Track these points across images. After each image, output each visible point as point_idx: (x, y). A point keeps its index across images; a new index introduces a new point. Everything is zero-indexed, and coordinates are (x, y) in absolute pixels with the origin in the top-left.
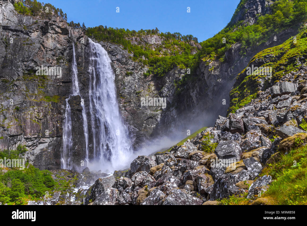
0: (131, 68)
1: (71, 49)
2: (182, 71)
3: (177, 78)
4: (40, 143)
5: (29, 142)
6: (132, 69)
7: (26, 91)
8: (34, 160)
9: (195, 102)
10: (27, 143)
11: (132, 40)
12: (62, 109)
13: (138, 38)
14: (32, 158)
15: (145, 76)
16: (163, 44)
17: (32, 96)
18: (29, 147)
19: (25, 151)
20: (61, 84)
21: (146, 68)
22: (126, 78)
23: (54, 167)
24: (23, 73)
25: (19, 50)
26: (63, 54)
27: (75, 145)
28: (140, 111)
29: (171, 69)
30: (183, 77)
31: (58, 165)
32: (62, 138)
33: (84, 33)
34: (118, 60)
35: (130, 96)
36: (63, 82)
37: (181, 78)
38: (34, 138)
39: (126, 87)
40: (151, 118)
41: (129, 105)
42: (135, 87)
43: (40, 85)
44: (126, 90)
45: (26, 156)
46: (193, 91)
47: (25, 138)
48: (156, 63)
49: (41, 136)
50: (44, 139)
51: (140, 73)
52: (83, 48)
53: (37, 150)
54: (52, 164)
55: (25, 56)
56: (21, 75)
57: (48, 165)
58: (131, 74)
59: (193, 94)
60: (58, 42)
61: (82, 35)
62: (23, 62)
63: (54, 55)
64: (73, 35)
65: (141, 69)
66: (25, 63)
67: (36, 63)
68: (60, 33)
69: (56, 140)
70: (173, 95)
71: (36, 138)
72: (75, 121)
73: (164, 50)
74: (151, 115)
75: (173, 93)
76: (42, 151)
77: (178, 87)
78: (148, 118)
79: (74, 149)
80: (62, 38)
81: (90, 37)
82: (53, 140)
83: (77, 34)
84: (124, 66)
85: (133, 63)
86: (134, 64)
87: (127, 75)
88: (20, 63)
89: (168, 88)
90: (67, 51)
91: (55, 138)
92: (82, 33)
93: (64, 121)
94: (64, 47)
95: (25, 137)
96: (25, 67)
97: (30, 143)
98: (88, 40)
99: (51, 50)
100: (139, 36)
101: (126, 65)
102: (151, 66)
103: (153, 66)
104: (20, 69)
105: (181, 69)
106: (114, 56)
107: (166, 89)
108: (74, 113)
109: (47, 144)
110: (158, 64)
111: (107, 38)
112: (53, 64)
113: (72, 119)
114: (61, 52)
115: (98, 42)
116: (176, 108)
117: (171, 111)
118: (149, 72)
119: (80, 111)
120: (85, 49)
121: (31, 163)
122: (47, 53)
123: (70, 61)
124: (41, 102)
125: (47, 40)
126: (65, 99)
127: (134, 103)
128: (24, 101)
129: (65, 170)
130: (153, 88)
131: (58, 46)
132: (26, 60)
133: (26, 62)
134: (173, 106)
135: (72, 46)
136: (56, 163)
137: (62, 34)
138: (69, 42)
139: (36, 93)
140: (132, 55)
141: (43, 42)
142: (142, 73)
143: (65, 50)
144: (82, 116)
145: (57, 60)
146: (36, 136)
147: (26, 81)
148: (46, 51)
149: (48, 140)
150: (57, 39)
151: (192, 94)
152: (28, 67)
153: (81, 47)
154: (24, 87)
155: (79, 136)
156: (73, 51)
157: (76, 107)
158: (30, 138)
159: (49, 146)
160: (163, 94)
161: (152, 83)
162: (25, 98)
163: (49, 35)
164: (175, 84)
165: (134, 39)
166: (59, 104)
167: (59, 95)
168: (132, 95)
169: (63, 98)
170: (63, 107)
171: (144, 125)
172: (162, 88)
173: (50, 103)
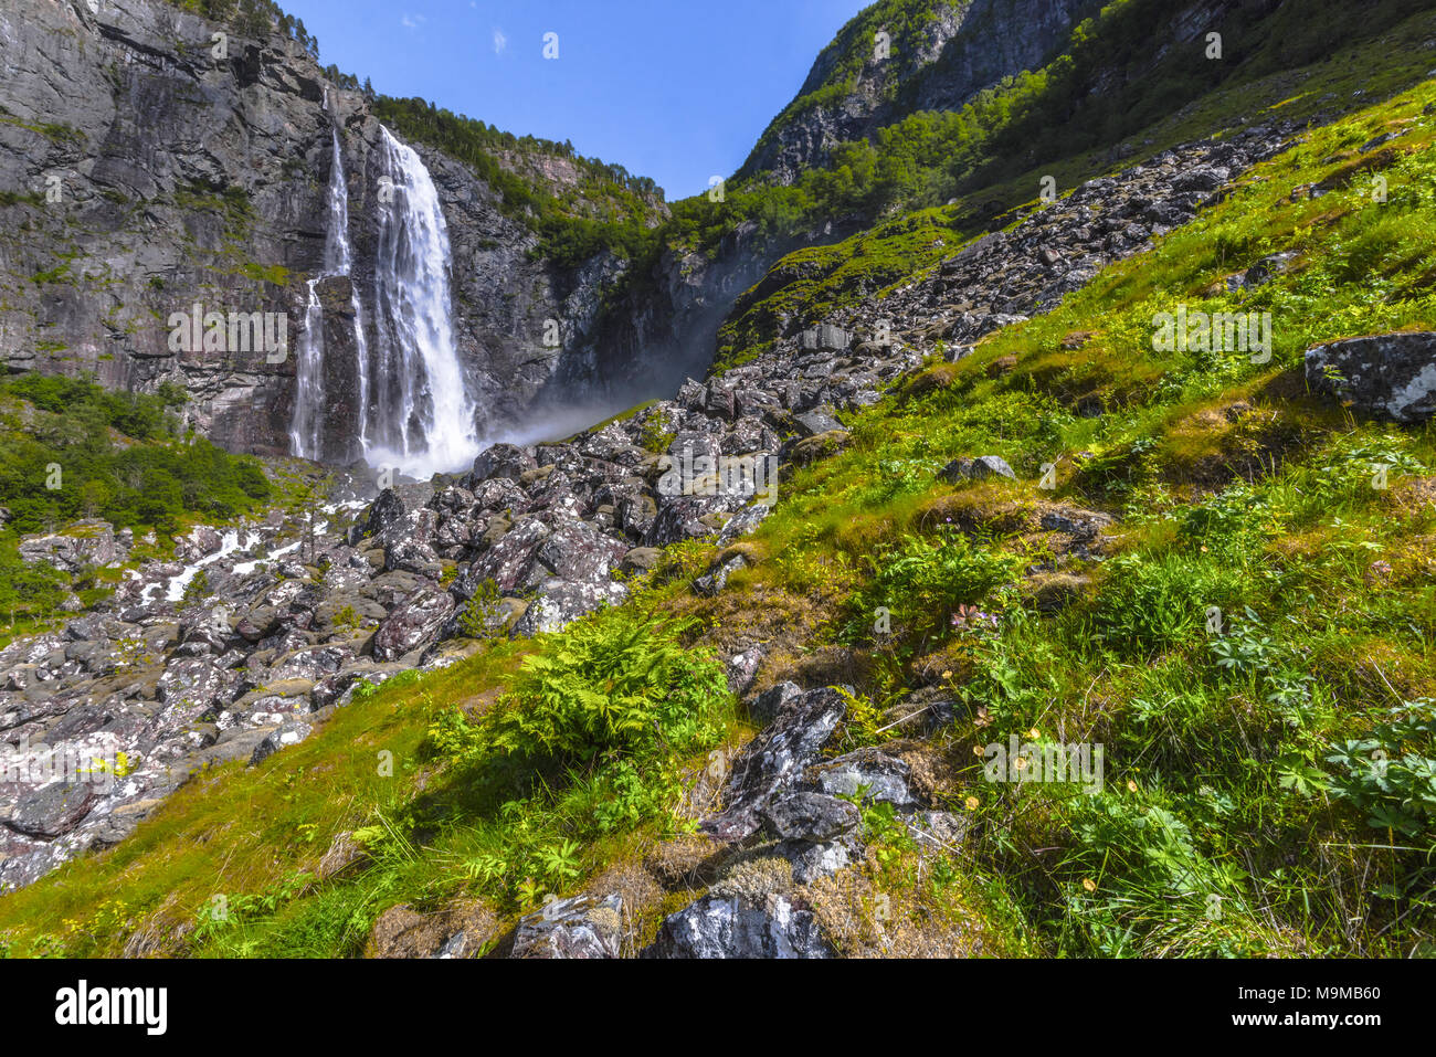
0: (494, 230)
1: (328, 144)
2: (619, 263)
3: (605, 277)
4: (228, 386)
5: (196, 380)
6: (497, 236)
7: (186, 240)
8: (211, 427)
9: (641, 340)
10: (190, 382)
11: (503, 157)
12: (297, 305)
13: (519, 159)
14: (206, 420)
15: (530, 259)
16: (581, 186)
17: (206, 257)
18: (196, 390)
19: (183, 401)
20: (296, 238)
21: (533, 241)
22: (478, 254)
23: (269, 448)
24: (177, 186)
25: (162, 115)
26: (302, 155)
27: (331, 400)
28: (510, 342)
29: (595, 253)
30: (621, 279)
31: (283, 446)
32: (296, 380)
33: (370, 108)
34: (460, 203)
35: (486, 300)
36: (301, 234)
37: (615, 278)
38: (211, 369)
39: (477, 278)
40: (535, 361)
41: (483, 324)
42: (501, 281)
43: (230, 229)
44: (476, 285)
45: (187, 415)
46: (640, 315)
47: (182, 367)
48: (558, 231)
49: (231, 367)
50: (242, 377)
51: (516, 247)
52: (365, 150)
53: (221, 403)
54: (265, 442)
55: (182, 137)
56: (169, 189)
57: (252, 443)
58: (493, 247)
59: (639, 322)
60: (290, 116)
61: (363, 112)
62: (176, 152)
63: (275, 153)
64: (335, 106)
65: (521, 238)
66: (181, 156)
67: (219, 163)
68: (295, 91)
69: (278, 384)
70: (593, 317)
71: (217, 371)
72: (334, 343)
73: (582, 202)
74: (535, 356)
75: (593, 311)
76: (236, 405)
77: (606, 300)
78: (528, 362)
79: (328, 411)
80: (302, 106)
81: (388, 124)
82: (267, 382)
83: (348, 106)
84: (475, 222)
85: (501, 219)
86: (504, 224)
87: (483, 247)
88: (164, 153)
89: (582, 299)
90: (316, 150)
91: (274, 379)
92: (364, 106)
93: (301, 336)
94: (308, 135)
95: (185, 364)
96: (183, 168)
97: (199, 382)
98: (379, 131)
99: (267, 136)
100: (522, 152)
101: (483, 219)
102: (545, 235)
103: (551, 237)
104: (164, 172)
105: (619, 258)
106: (451, 189)
107: (577, 300)
108: (332, 322)
109: (249, 390)
110: (564, 234)
111: (434, 137)
112: (271, 176)
113: (324, 334)
114: (296, 148)
115: (408, 144)
116: (597, 349)
117: (583, 354)
118: (539, 249)
119: (349, 317)
120: (370, 153)
121: (201, 432)
122: (251, 142)
123: (324, 177)
124: (232, 277)
125: (255, 103)
126: (307, 279)
127: (496, 320)
128: (178, 267)
129: (302, 459)
130: (546, 292)
131: (289, 128)
132: (185, 147)
133: (185, 153)
134: (589, 343)
135: (331, 138)
136: (276, 439)
137: (302, 95)
138: (322, 123)
139: (218, 249)
140: (499, 198)
141: (242, 105)
142: (522, 249)
143: (309, 144)
144: (353, 330)
145: (284, 166)
146: (217, 365)
147: (186, 211)
148: (252, 136)
149: (253, 381)
150: (285, 107)
151: (635, 322)
152: (192, 171)
153: (360, 146)
154: (179, 226)
155: (342, 381)
156: (332, 152)
157: (338, 306)
158: (200, 370)
159: (256, 395)
160: (568, 310)
161: (545, 280)
162: (183, 258)
163: (261, 90)
164: (600, 293)
165: (508, 158)
166: (287, 291)
167: (287, 266)
168: (491, 301)
169: (299, 277)
170: (299, 299)
171: (517, 375)
172: (567, 296)
173: (262, 283)
